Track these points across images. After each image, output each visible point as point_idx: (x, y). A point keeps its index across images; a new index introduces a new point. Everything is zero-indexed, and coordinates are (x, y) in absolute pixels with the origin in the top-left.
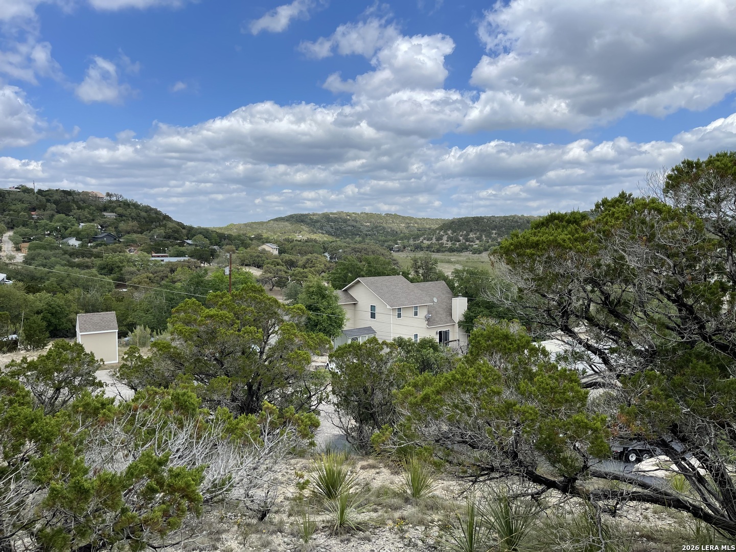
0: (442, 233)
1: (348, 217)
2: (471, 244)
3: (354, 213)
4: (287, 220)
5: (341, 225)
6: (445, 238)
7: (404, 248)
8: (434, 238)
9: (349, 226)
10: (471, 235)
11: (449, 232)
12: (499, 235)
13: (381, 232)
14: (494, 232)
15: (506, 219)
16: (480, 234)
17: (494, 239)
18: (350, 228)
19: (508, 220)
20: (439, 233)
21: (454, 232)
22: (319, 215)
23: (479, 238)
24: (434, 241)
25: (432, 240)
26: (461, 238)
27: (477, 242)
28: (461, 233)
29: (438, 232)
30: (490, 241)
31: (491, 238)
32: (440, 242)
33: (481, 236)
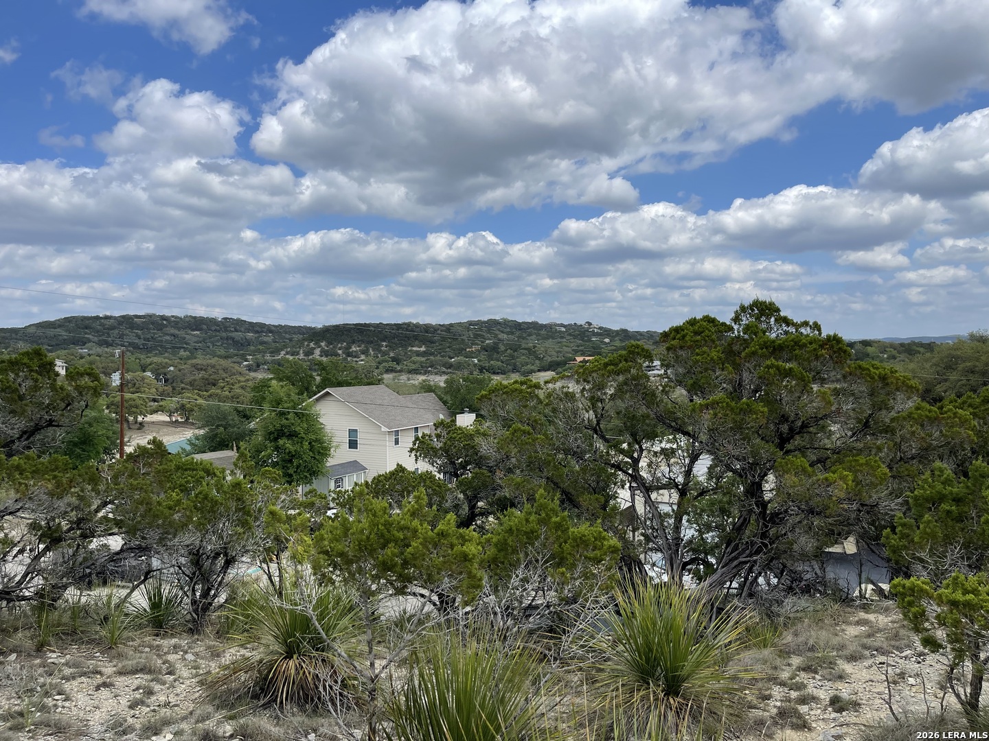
0: (312, 345)
1: (165, 322)
2: (355, 359)
3: (173, 316)
4: (60, 326)
5: (154, 334)
6: (317, 352)
7: (258, 366)
8: (301, 352)
9: (168, 334)
10: (354, 348)
11: (323, 344)
12: (392, 348)
13: (218, 344)
14: (384, 344)
15: (398, 326)
16: (365, 347)
17: (384, 354)
18: (168, 338)
19: (401, 328)
20: (308, 345)
21: (329, 343)
22: (115, 318)
23: (365, 352)
24: (302, 356)
25: (298, 354)
26: (340, 352)
27: (363, 357)
28: (339, 345)
29: (306, 343)
30: (379, 355)
31: (380, 351)
32: (311, 357)
33: (368, 350)
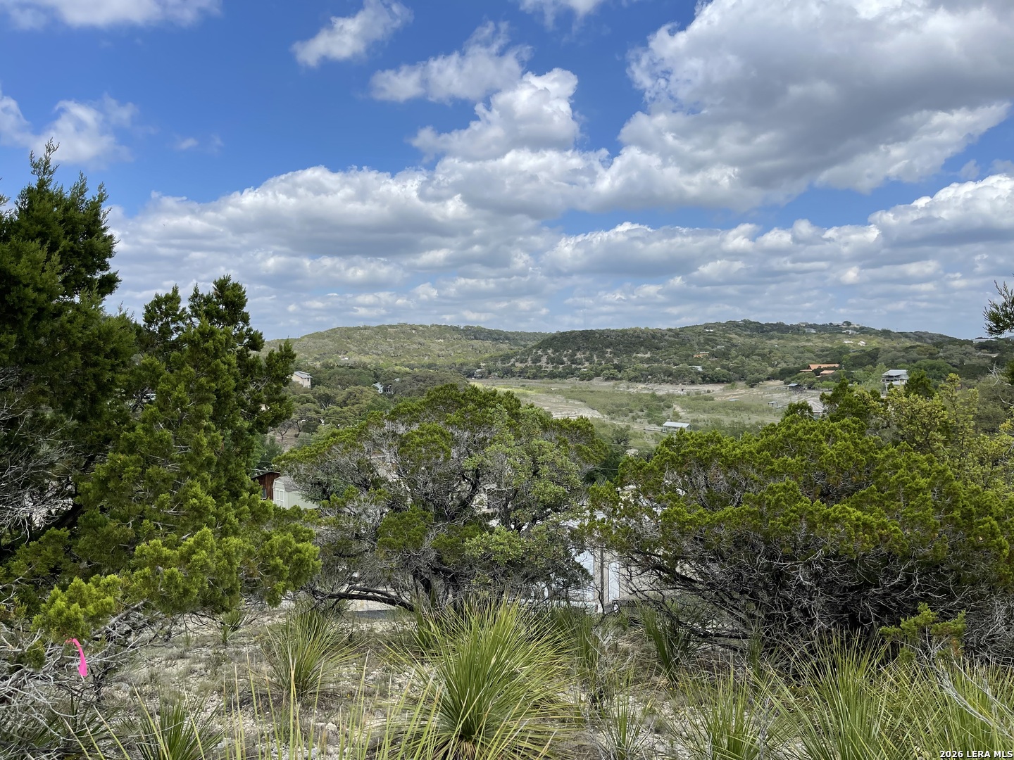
0: (540, 352)
1: (414, 332)
2: (578, 367)
3: (421, 326)
4: (328, 337)
5: (404, 342)
6: (544, 359)
7: (490, 373)
8: (529, 359)
9: (415, 343)
10: (579, 355)
11: (550, 351)
12: (615, 354)
13: (459, 351)
14: (609, 350)
15: (624, 333)
16: (590, 354)
17: (608, 361)
18: (415, 346)
19: (627, 334)
20: (536, 353)
21: (556, 351)
22: (372, 328)
23: (589, 359)
24: (530, 363)
25: (526, 361)
26: (565, 359)
27: (587, 364)
28: (565, 353)
29: (534, 351)
30: (603, 362)
31: (604, 358)
32: (538, 364)
33: (592, 356)
